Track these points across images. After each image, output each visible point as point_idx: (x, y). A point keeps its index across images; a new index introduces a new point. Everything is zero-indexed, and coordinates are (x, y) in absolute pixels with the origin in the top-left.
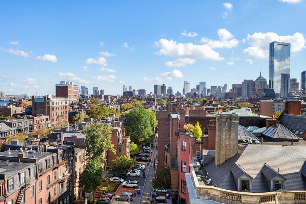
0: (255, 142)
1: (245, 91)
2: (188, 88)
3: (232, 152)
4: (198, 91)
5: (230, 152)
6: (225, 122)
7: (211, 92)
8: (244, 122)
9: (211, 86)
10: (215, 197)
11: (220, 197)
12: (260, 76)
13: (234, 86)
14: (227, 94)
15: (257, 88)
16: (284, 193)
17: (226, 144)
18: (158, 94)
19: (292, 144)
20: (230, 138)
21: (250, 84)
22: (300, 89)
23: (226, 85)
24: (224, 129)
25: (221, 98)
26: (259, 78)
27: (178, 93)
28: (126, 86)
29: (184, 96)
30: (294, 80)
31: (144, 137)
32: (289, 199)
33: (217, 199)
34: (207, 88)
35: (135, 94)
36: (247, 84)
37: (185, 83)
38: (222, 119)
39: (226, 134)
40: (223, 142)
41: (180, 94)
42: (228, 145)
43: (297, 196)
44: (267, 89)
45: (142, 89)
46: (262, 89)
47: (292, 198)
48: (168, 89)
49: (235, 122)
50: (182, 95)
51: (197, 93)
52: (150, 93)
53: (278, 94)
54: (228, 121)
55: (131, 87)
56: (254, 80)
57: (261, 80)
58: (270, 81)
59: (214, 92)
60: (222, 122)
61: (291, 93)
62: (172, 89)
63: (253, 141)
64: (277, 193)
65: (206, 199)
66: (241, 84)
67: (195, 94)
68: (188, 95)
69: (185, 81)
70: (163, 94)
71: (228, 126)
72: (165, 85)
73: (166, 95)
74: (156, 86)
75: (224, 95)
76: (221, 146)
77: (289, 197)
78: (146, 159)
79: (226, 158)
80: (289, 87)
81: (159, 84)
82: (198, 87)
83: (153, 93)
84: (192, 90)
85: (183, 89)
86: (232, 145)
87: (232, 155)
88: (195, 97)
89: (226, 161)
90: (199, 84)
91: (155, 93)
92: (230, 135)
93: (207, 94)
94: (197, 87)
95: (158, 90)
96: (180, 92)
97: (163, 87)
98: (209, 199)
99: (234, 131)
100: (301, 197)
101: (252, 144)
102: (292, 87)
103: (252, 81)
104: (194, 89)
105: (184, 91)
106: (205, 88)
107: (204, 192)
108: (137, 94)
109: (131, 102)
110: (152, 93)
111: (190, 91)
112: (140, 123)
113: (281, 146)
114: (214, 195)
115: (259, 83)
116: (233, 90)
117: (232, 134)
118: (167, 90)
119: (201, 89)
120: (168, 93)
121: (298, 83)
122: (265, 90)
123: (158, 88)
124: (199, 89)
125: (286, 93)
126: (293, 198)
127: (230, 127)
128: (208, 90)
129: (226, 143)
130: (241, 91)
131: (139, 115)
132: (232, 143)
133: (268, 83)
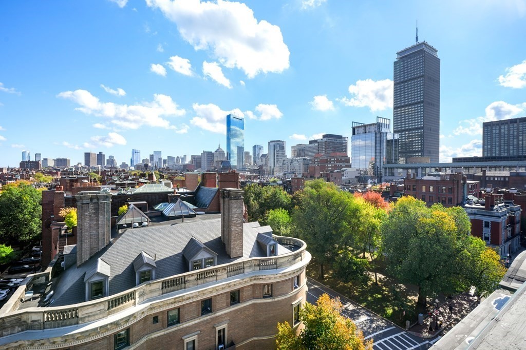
0: (143, 224)
1: (204, 163)
2: (138, 158)
3: (100, 243)
4: (151, 162)
5: (98, 244)
6: (88, 204)
7: (168, 164)
8: (155, 199)
9: (168, 157)
10: (35, 323)
11: (42, 321)
12: (219, 147)
13: (193, 157)
14: (185, 166)
15: (216, 159)
16: (149, 286)
17: (92, 234)
18: (91, 166)
19: (183, 221)
20: (97, 224)
21: (209, 155)
22: (252, 161)
23: (185, 156)
24: (86, 214)
25: (177, 170)
26: (218, 150)
27: (124, 165)
28: (28, 152)
29: (133, 168)
30: (247, 153)
31: (31, 232)
32: (156, 291)
33: (37, 326)
34: (163, 159)
35: (49, 165)
36: (206, 156)
37: (134, 151)
38: (83, 200)
39: (91, 220)
40: (85, 232)
41: (127, 165)
42: (95, 235)
43: (165, 284)
44: (224, 161)
45: (61, 157)
46: (220, 161)
47: (159, 288)
48: (108, 158)
49: (104, 203)
50: (130, 167)
51: (150, 164)
52: (78, 165)
53: (235, 166)
54: (94, 202)
55: (40, 154)
56: (213, 152)
57: (219, 151)
58: (227, 153)
59: (171, 164)
60: (83, 204)
61: (245, 165)
62: (115, 158)
63: (140, 224)
64: (136, 289)
65: (16, 332)
66: (200, 155)
67: (146, 166)
68: (138, 167)
69: (133, 150)
70: (100, 166)
71: (95, 209)
72: (103, 154)
73: (105, 167)
74: (87, 155)
75: (182, 167)
76: (83, 239)
77: (155, 288)
78: (31, 268)
79: (90, 254)
80: (244, 159)
81: (92, 152)
82: (152, 157)
83: (83, 164)
84: (143, 160)
85: (131, 160)
86: (100, 234)
87: (100, 247)
88: (146, 169)
89: (91, 258)
90: (153, 154)
91: (85, 164)
92: (98, 220)
93: (164, 166)
94: (150, 158)
95: (91, 160)
96: (126, 163)
97: (100, 156)
98: (22, 330)
99: (103, 215)
100: (169, 285)
101: (137, 227)
102: (246, 159)
103: (211, 152)
104: (147, 160)
105: (132, 161)
106: (160, 159)
107: (12, 322)
108: (53, 166)
109: (31, 178)
110: (80, 164)
111: (141, 162)
112: (22, 210)
113: (170, 225)
114: (34, 321)
115: (218, 155)
116: (192, 161)
117: (100, 219)
118: (107, 160)
119: (156, 159)
120: (107, 164)
121: (251, 156)
122: (222, 162)
123: (91, 158)
124: (153, 160)
125: (241, 166)
126: (161, 288)
127: (97, 210)
128: (165, 161)
129: (90, 233)
130: (200, 163)
131: (20, 198)
132: (100, 232)
133: (226, 156)
